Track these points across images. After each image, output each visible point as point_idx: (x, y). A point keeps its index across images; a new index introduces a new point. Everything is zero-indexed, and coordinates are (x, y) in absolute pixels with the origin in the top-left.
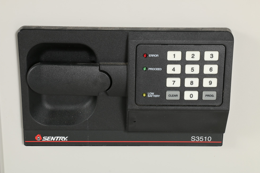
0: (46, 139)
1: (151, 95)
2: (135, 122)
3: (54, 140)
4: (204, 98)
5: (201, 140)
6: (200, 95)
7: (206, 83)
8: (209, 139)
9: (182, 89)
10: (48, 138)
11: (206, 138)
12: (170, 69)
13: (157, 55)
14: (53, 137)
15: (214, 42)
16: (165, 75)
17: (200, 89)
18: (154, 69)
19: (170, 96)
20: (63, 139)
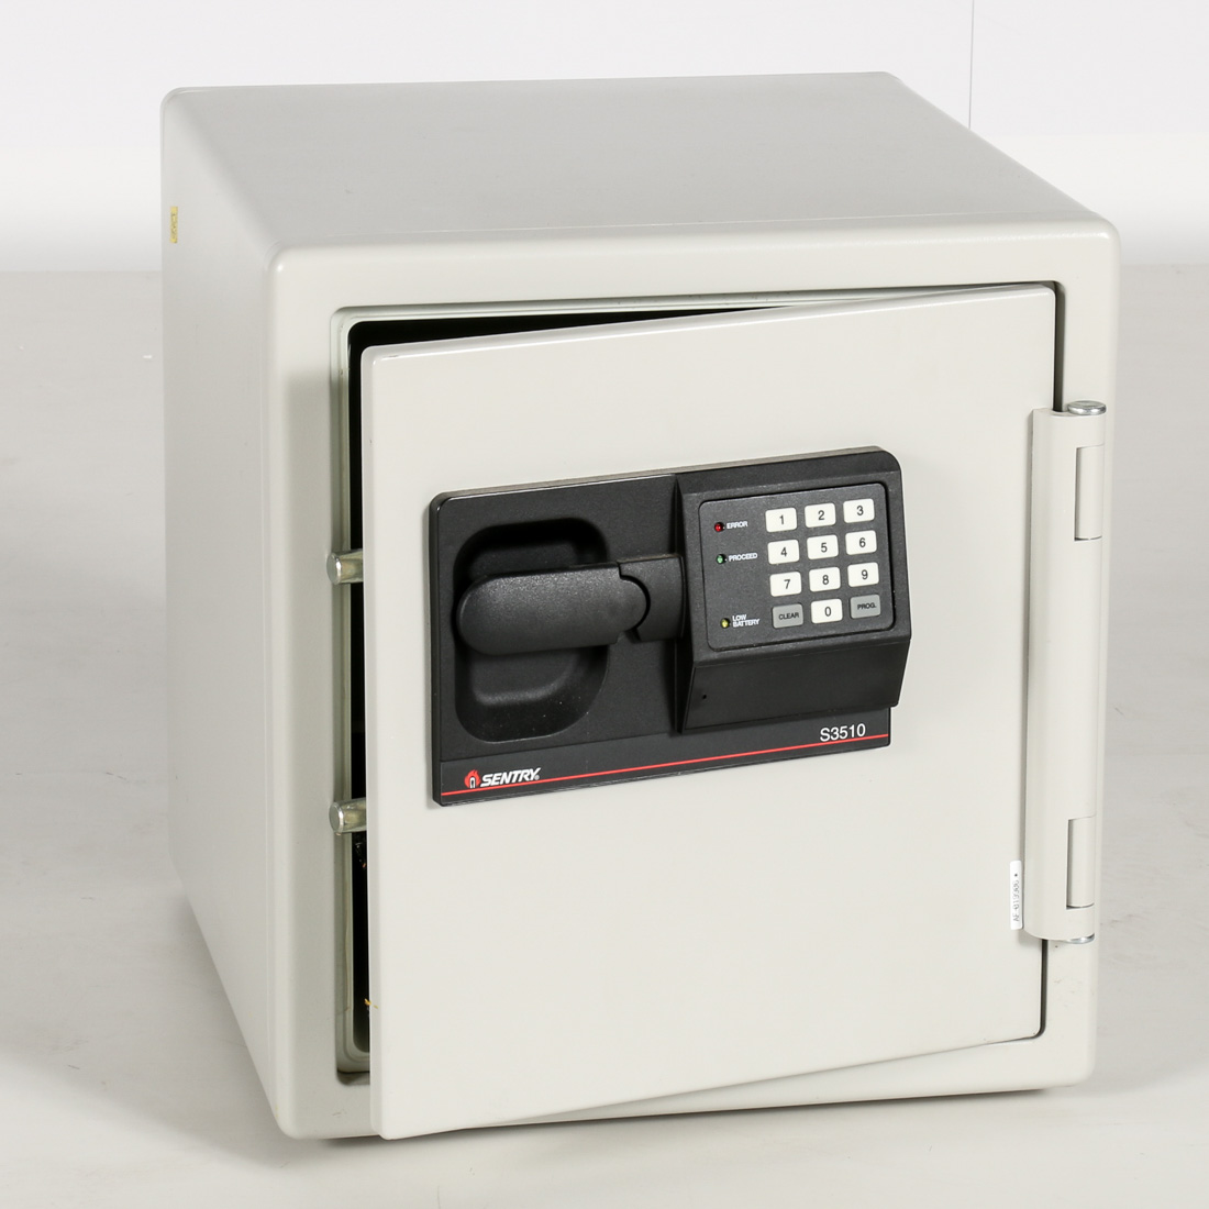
0: (491, 780)
1: (740, 621)
2: (705, 697)
3: (507, 781)
4: (856, 613)
5: (843, 735)
6: (847, 608)
7: (856, 576)
8: (860, 730)
9: (806, 598)
10: (495, 778)
11: (852, 728)
12: (775, 554)
13: (745, 524)
14: (505, 774)
15: (862, 477)
16: (766, 570)
17: (845, 593)
18: (742, 557)
19: (782, 619)
20: (529, 777)
